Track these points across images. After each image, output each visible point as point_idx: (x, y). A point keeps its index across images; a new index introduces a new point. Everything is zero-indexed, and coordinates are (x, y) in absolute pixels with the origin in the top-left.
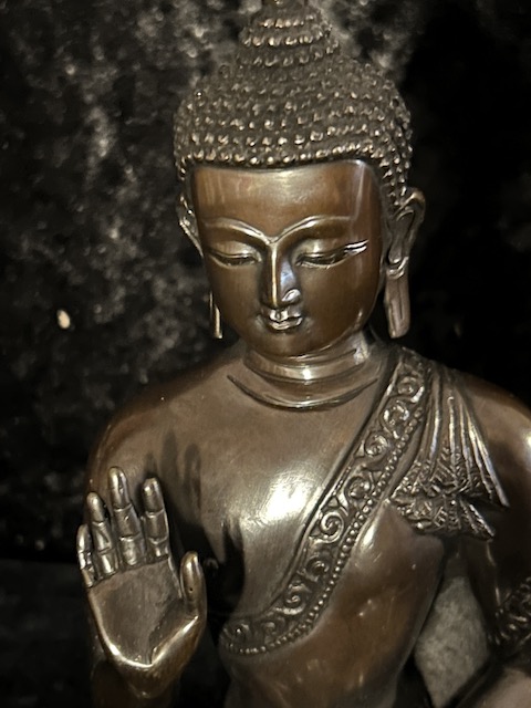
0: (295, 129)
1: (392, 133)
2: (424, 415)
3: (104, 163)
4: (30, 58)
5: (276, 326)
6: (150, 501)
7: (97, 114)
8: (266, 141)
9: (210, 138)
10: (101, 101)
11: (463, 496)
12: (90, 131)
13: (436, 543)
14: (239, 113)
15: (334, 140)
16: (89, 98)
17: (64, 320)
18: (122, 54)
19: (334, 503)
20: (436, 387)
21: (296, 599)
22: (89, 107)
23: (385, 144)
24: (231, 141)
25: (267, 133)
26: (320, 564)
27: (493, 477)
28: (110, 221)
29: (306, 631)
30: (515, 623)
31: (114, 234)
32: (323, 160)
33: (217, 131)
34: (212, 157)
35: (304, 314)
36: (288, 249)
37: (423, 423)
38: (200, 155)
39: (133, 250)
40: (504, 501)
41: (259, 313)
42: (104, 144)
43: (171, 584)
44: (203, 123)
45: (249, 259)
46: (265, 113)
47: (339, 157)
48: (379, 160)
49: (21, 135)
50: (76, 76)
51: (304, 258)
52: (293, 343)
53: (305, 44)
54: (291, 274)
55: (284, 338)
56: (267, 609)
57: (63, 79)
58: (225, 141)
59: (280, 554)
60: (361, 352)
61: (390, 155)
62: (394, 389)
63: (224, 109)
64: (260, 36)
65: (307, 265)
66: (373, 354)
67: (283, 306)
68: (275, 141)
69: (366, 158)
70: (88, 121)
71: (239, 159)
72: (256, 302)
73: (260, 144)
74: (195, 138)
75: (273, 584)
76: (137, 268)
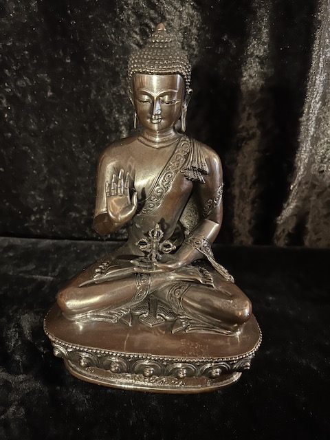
4: (106, 112)
7: (123, 128)
10: (125, 124)
22: (121, 126)
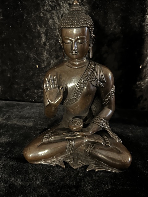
0: (77, 22)
1: (91, 24)
2: (95, 69)
3: (44, 42)
5: (73, 54)
6: (55, 79)
8: (73, 24)
9: (64, 24)
11: (100, 81)
12: (41, 37)
13: (96, 88)
14: (69, 20)
15: (83, 24)
16: (42, 32)
17: (37, 66)
18: (46, 26)
19: (81, 81)
20: (96, 65)
21: (75, 96)
23: (90, 26)
24: (68, 24)
25: (73, 23)
26: (79, 91)
27: (104, 78)
28: (44, 51)
29: (77, 101)
30: (106, 100)
31: (45, 53)
32: (81, 27)
33: (66, 23)
34: (65, 27)
35: (78, 52)
36: (76, 41)
37: (94, 70)
38: (63, 27)
39: (48, 56)
40: (105, 82)
41: (71, 52)
42: (44, 40)
43: (58, 92)
44: (63, 22)
45: (70, 43)
46: (73, 20)
47: (84, 27)
48: (89, 28)
49: (31, 38)
50: (39, 29)
51: (78, 43)
52: (76, 57)
53: (79, 11)
54: (76, 45)
55: (75, 56)
56: (71, 98)
57: (37, 30)
58: (67, 24)
59: (73, 89)
60: (85, 60)
61: (91, 28)
62: (90, 65)
63: (67, 20)
64: (72, 9)
65: (78, 44)
66: (87, 61)
67: (75, 50)
68: (74, 24)
69: (88, 27)
70: (41, 36)
71: (69, 27)
72: (71, 50)
73: (72, 24)
74: (62, 24)
75: (72, 94)
76: (49, 59)
